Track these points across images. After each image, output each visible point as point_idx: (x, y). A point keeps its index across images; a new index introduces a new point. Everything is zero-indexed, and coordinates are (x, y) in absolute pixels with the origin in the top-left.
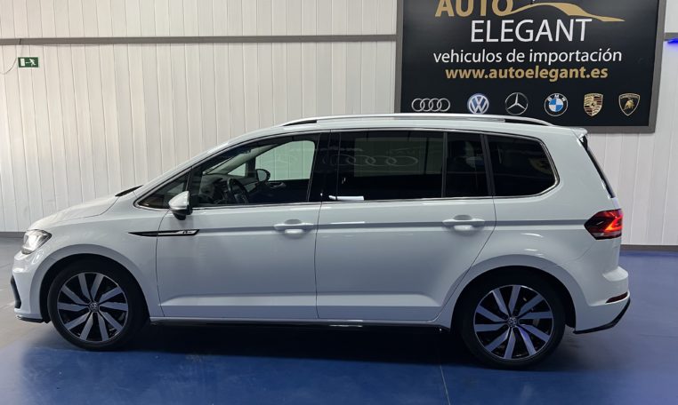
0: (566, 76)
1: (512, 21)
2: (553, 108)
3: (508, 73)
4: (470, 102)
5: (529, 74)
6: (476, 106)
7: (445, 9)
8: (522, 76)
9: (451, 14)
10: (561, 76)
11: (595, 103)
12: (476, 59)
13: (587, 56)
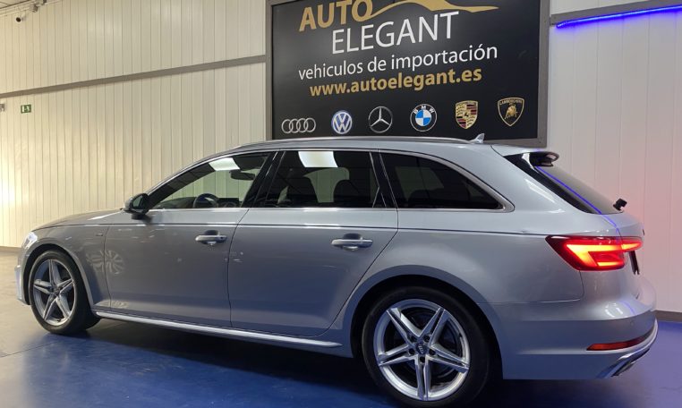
0: (433, 83)
1: (372, 26)
2: (420, 122)
3: (370, 84)
4: (335, 120)
5: (391, 83)
6: (339, 125)
7: (308, 22)
8: (384, 87)
9: (314, 27)
10: (428, 83)
11: (469, 112)
12: (338, 72)
13: (456, 56)
